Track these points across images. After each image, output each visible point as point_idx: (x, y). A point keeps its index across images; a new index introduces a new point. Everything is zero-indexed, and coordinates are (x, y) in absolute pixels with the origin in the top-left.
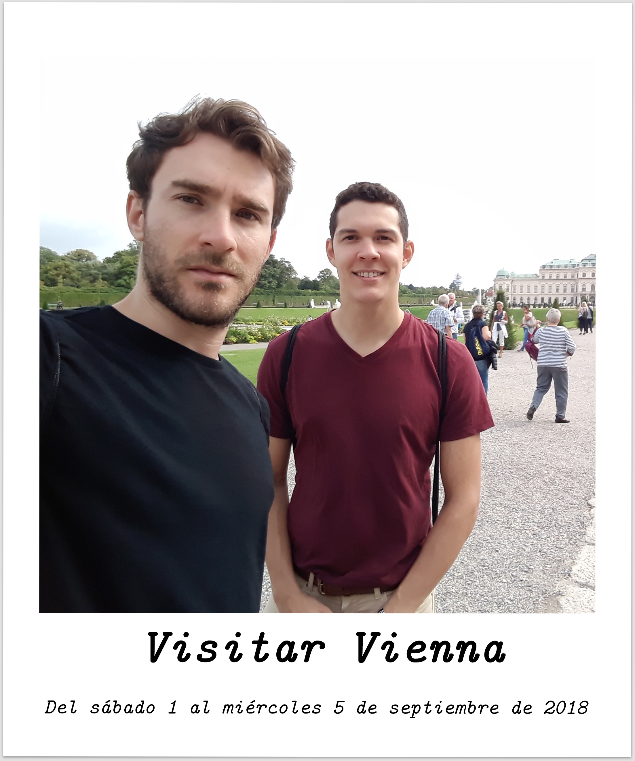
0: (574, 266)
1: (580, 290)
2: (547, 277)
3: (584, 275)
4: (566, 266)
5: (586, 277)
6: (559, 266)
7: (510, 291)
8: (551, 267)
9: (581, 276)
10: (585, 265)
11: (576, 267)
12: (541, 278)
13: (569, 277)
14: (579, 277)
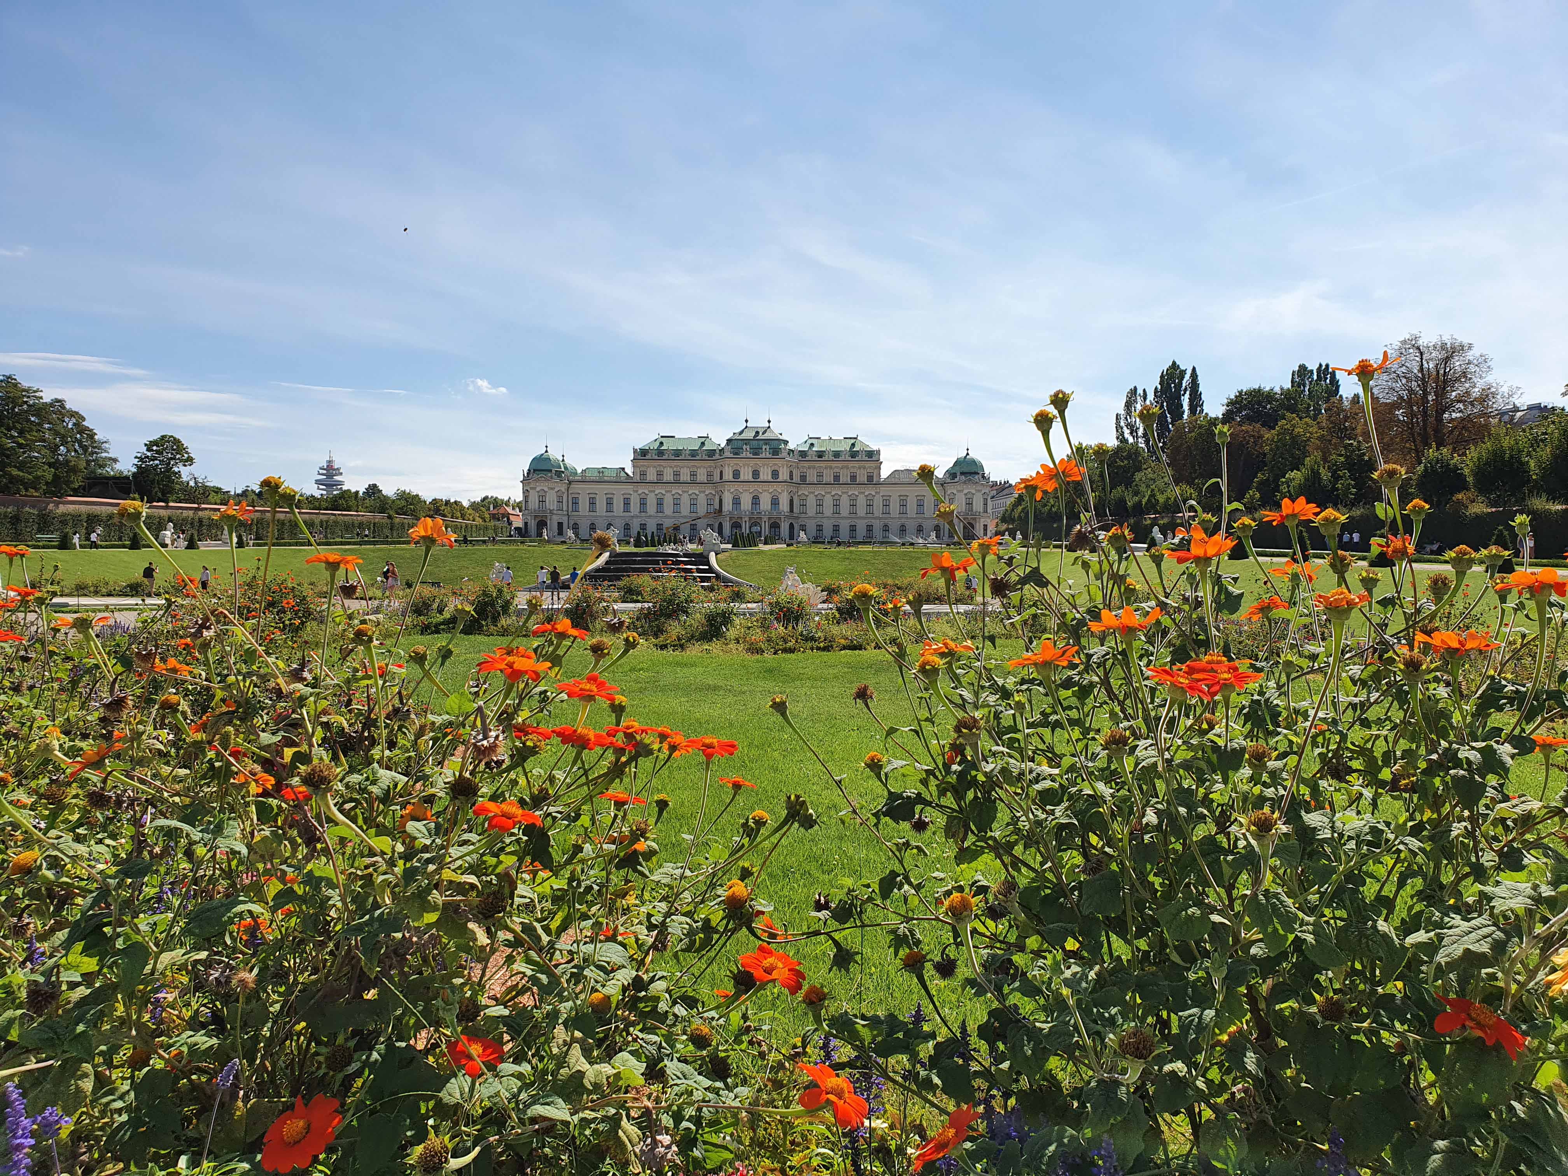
0: (711, 453)
1: (727, 506)
2: (651, 476)
3: (736, 474)
4: (694, 453)
5: (742, 478)
6: (677, 453)
7: (565, 508)
8: (660, 452)
9: (728, 475)
10: (736, 451)
11: (717, 456)
12: (638, 478)
13: (702, 477)
14: (725, 478)
